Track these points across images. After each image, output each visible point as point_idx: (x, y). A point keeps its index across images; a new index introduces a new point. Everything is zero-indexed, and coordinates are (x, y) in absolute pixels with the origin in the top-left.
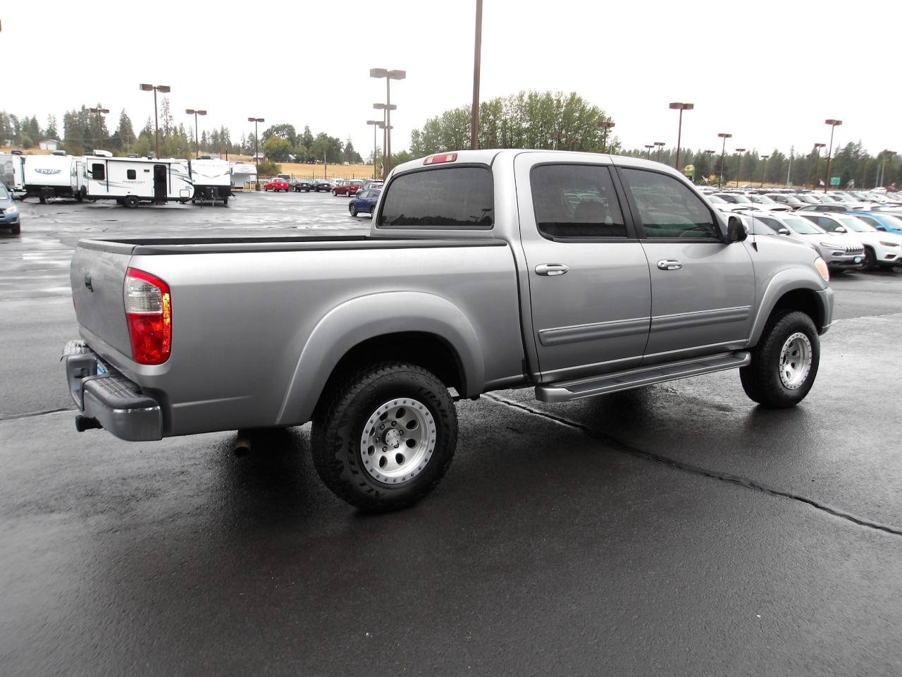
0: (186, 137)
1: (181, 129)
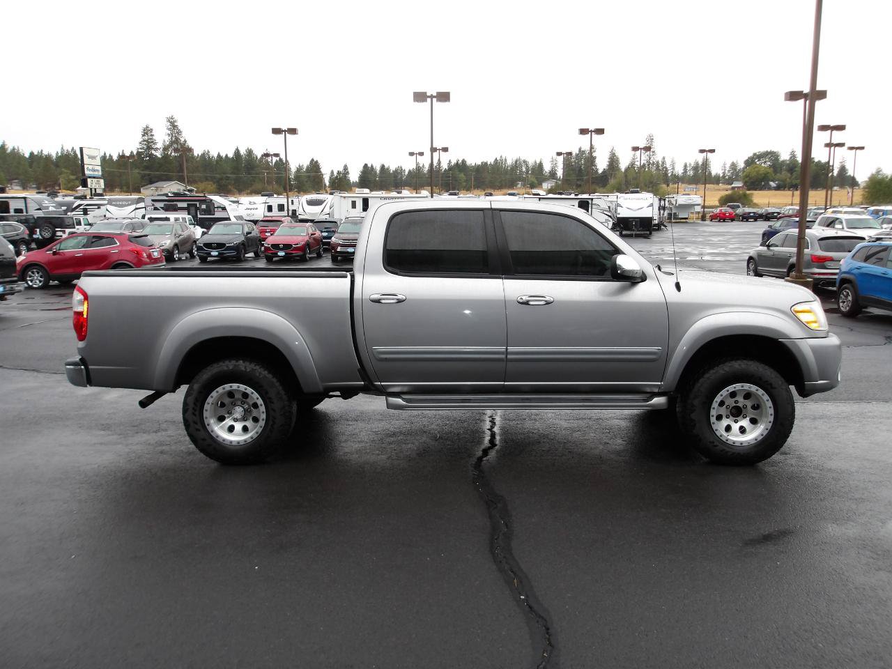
0: (667, 170)
1: (663, 163)
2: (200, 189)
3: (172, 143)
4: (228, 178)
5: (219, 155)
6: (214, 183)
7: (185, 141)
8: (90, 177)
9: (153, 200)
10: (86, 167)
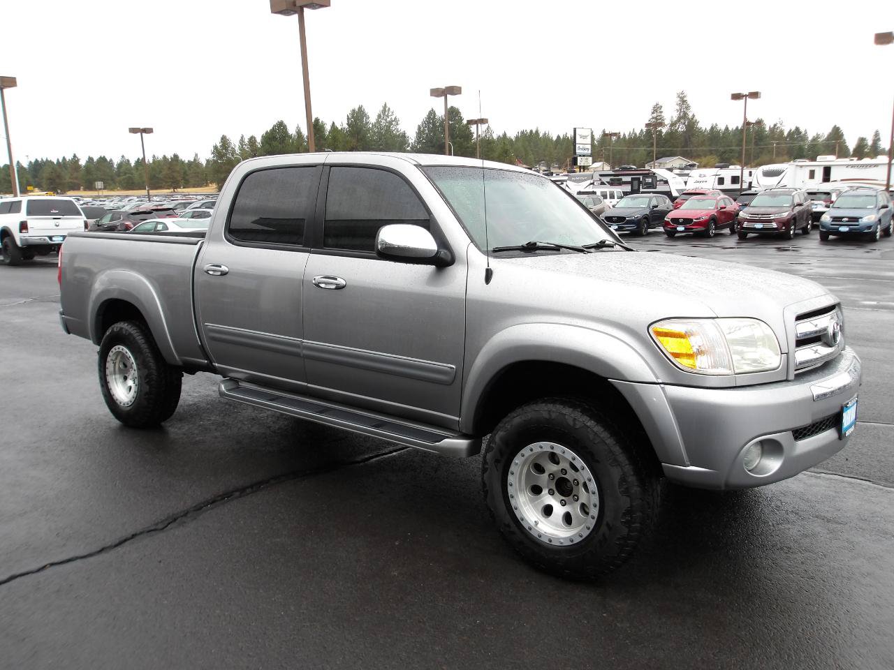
2: (703, 163)
3: (679, 119)
4: (732, 151)
5: (727, 129)
6: (718, 156)
7: (694, 116)
8: (580, 156)
9: (601, 175)
10: (577, 146)
